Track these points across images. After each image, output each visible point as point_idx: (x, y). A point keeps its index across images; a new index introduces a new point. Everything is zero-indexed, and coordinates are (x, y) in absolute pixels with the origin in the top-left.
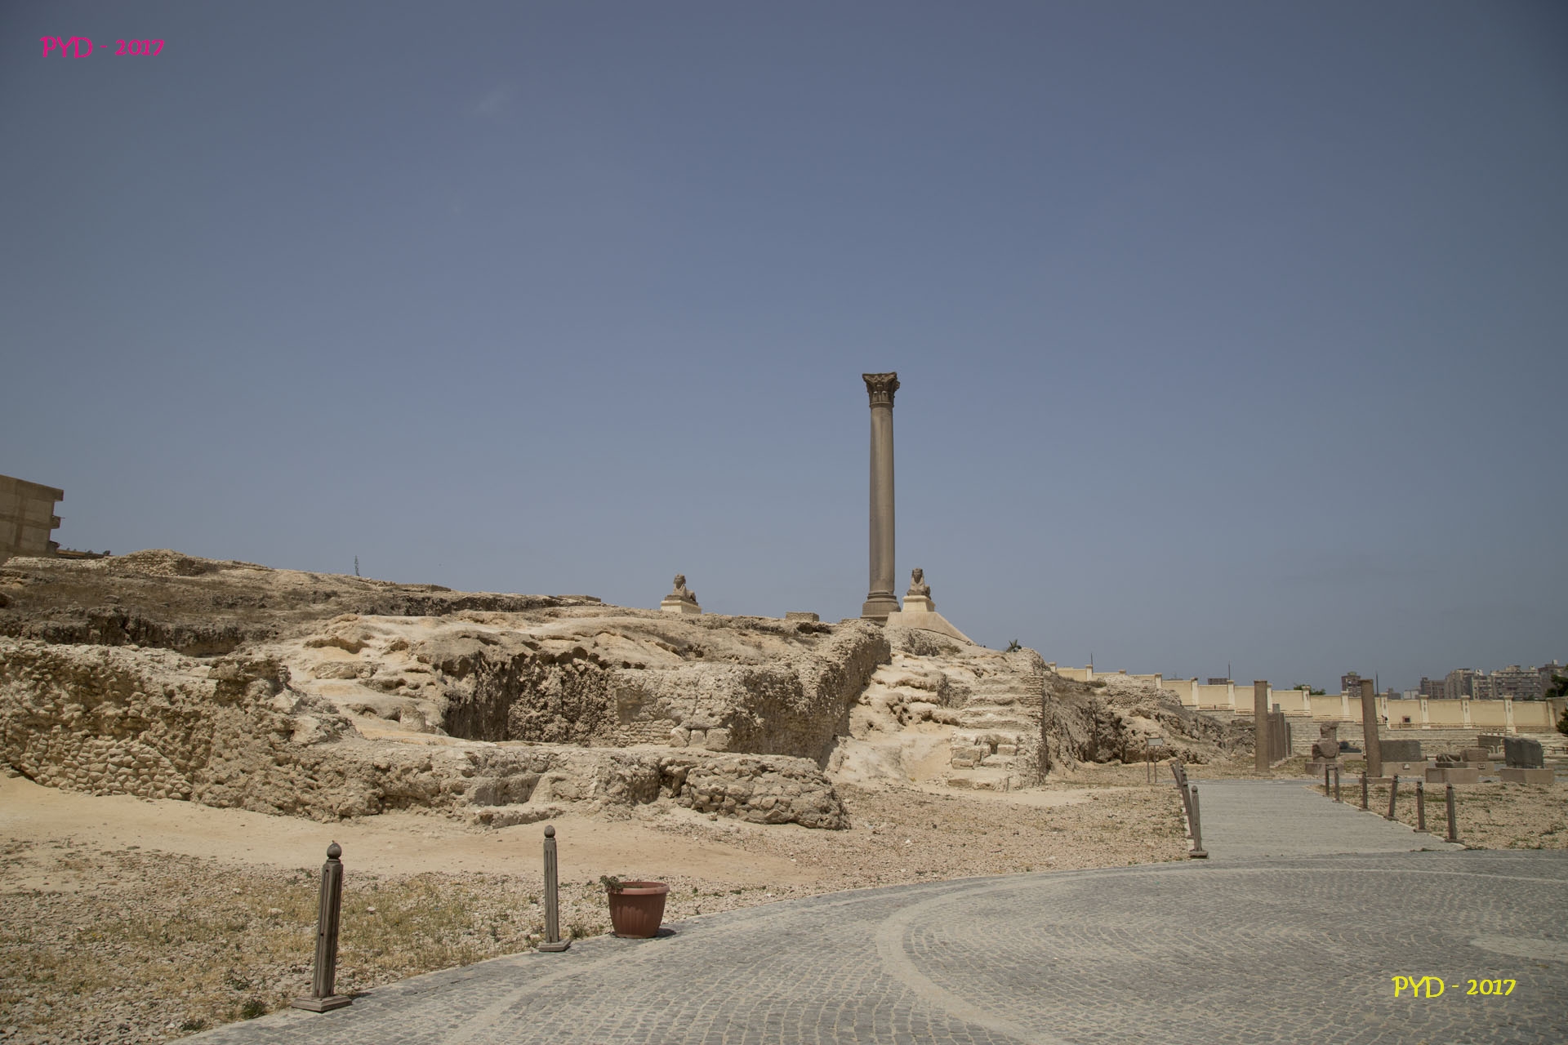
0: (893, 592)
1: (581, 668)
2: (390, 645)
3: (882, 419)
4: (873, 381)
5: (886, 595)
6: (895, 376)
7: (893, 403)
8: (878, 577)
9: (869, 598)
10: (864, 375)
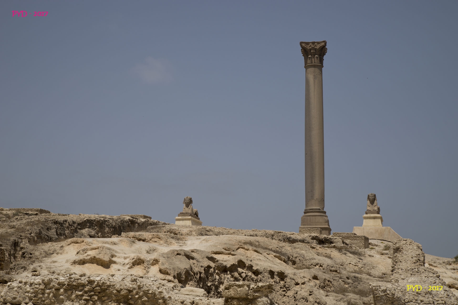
0: (323, 208)
1: (244, 275)
2: (132, 261)
3: (315, 78)
4: (308, 47)
5: (319, 211)
6: (326, 44)
7: (322, 64)
8: (312, 197)
9: (305, 213)
10: (301, 43)
